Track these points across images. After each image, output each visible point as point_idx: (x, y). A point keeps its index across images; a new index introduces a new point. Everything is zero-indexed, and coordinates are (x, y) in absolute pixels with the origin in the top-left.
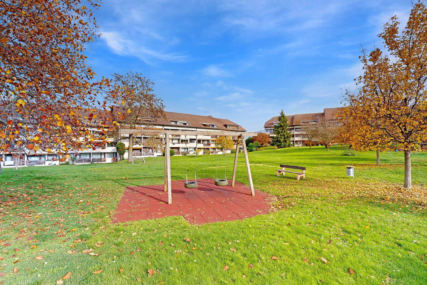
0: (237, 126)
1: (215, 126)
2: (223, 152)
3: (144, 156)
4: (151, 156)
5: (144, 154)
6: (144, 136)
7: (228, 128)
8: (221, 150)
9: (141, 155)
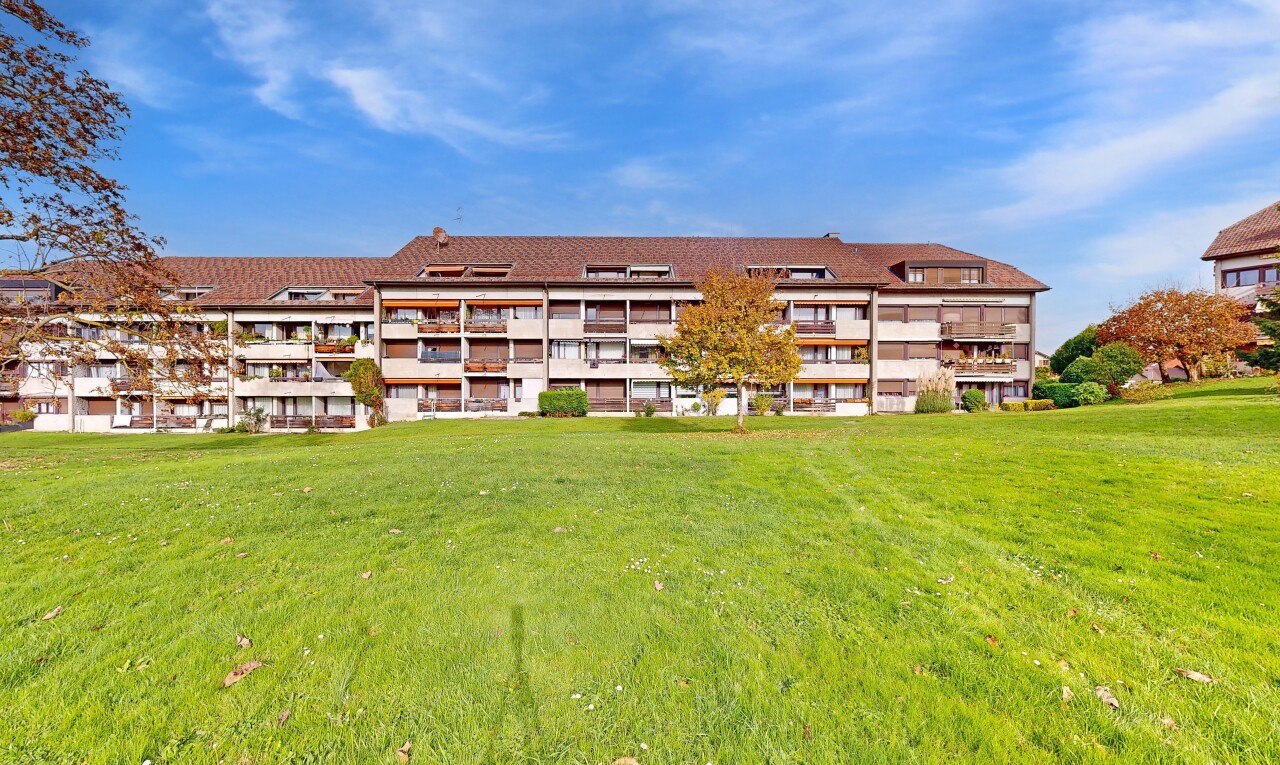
0: (981, 266)
1: (828, 275)
2: (870, 404)
3: (470, 414)
4: (497, 413)
5: (471, 405)
6: (469, 335)
7: (914, 278)
8: (864, 396)
9: (458, 408)
